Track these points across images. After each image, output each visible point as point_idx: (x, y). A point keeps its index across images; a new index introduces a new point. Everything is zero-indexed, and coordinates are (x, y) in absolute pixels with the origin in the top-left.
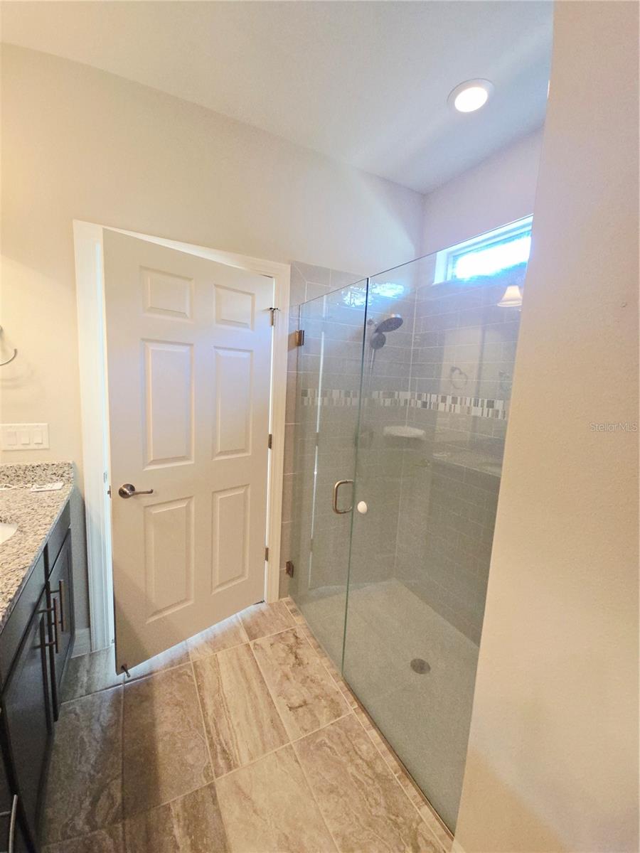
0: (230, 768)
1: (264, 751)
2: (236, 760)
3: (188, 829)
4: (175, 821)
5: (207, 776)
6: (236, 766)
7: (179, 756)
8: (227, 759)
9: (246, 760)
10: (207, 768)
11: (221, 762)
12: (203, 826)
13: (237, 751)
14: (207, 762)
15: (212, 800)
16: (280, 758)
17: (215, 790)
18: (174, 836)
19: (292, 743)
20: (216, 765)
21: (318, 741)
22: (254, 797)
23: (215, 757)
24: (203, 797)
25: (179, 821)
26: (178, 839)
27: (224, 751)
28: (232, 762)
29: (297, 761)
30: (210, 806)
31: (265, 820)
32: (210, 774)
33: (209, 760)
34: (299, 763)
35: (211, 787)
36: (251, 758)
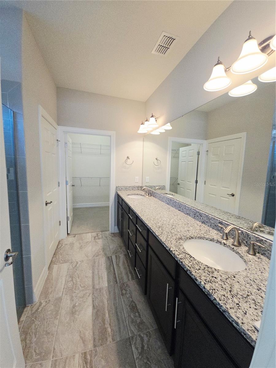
0: (85, 353)
1: (67, 358)
2: (81, 357)
3: (105, 330)
4: (110, 334)
5: (96, 351)
6: (82, 354)
7: (109, 365)
8: (85, 358)
9: (77, 356)
10: (96, 355)
11: (88, 357)
12: (100, 330)
13: (80, 362)
14: (95, 359)
15: (96, 340)
16: (61, 353)
17: (94, 344)
18: (110, 328)
19: (52, 360)
20: (91, 356)
21: (39, 357)
22: (79, 338)
23: (91, 361)
24: (99, 342)
25: (109, 334)
26: (109, 327)
27: (86, 363)
28: (83, 356)
29: (54, 349)
30: (97, 337)
31: (78, 328)
32: (94, 352)
33: (94, 359)
34: (54, 348)
35: (95, 346)
36: (74, 356)
